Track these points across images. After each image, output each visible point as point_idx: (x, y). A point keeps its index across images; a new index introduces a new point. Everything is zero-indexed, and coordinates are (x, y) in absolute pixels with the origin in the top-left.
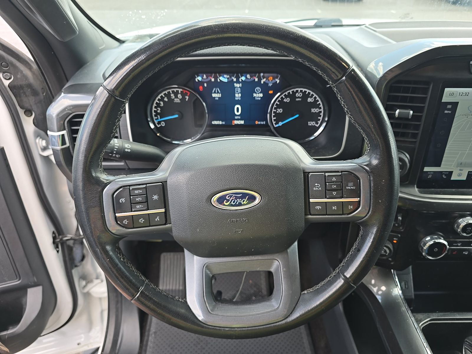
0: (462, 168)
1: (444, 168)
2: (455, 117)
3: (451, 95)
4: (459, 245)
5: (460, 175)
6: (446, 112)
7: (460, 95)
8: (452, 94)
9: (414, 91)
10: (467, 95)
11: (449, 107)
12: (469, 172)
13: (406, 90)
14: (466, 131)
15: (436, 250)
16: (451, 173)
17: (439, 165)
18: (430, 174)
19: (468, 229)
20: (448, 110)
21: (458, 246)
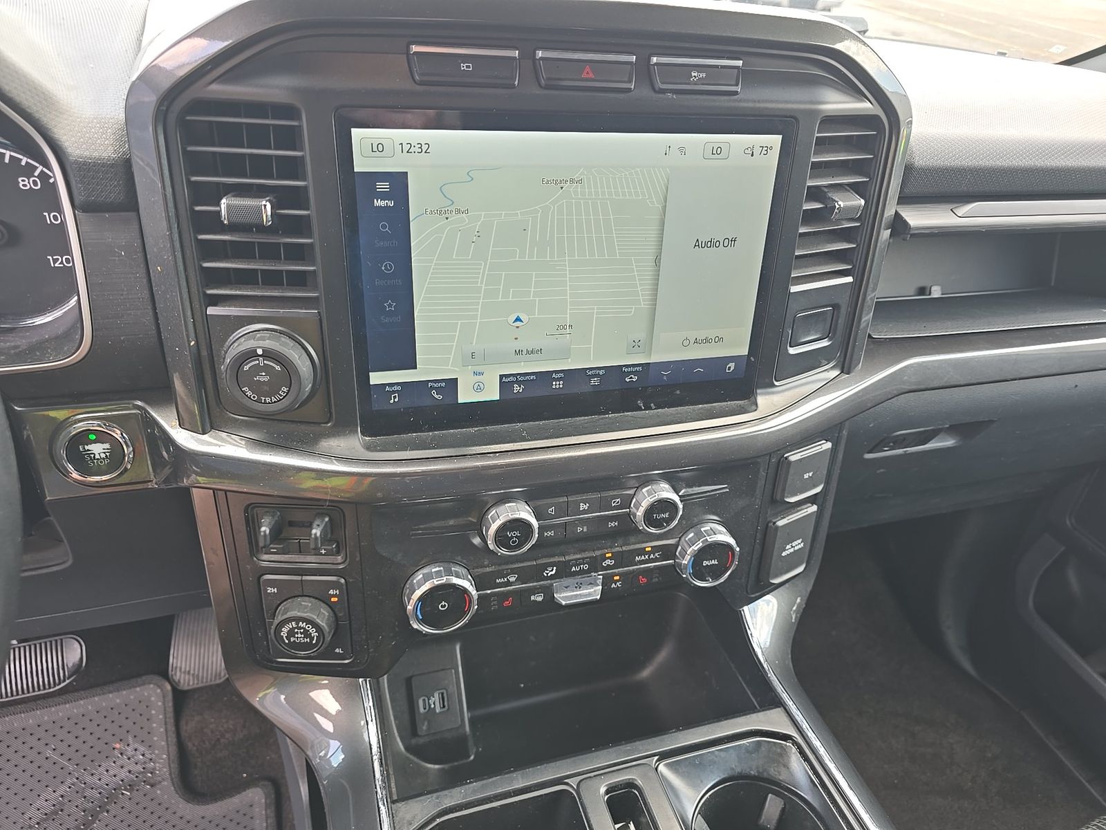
0: (478, 369)
1: (426, 370)
2: (411, 219)
3: (375, 149)
4: (512, 579)
5: (479, 388)
6: (378, 203)
7: (405, 151)
8: (379, 148)
9: (258, 137)
10: (425, 152)
11: (383, 186)
12: (501, 377)
13: (231, 135)
14: (454, 260)
15: (443, 606)
16: (453, 383)
17: (410, 363)
18: (394, 392)
19: (512, 537)
20: (383, 196)
21: (508, 584)
